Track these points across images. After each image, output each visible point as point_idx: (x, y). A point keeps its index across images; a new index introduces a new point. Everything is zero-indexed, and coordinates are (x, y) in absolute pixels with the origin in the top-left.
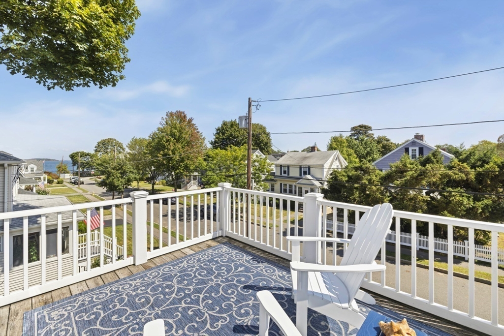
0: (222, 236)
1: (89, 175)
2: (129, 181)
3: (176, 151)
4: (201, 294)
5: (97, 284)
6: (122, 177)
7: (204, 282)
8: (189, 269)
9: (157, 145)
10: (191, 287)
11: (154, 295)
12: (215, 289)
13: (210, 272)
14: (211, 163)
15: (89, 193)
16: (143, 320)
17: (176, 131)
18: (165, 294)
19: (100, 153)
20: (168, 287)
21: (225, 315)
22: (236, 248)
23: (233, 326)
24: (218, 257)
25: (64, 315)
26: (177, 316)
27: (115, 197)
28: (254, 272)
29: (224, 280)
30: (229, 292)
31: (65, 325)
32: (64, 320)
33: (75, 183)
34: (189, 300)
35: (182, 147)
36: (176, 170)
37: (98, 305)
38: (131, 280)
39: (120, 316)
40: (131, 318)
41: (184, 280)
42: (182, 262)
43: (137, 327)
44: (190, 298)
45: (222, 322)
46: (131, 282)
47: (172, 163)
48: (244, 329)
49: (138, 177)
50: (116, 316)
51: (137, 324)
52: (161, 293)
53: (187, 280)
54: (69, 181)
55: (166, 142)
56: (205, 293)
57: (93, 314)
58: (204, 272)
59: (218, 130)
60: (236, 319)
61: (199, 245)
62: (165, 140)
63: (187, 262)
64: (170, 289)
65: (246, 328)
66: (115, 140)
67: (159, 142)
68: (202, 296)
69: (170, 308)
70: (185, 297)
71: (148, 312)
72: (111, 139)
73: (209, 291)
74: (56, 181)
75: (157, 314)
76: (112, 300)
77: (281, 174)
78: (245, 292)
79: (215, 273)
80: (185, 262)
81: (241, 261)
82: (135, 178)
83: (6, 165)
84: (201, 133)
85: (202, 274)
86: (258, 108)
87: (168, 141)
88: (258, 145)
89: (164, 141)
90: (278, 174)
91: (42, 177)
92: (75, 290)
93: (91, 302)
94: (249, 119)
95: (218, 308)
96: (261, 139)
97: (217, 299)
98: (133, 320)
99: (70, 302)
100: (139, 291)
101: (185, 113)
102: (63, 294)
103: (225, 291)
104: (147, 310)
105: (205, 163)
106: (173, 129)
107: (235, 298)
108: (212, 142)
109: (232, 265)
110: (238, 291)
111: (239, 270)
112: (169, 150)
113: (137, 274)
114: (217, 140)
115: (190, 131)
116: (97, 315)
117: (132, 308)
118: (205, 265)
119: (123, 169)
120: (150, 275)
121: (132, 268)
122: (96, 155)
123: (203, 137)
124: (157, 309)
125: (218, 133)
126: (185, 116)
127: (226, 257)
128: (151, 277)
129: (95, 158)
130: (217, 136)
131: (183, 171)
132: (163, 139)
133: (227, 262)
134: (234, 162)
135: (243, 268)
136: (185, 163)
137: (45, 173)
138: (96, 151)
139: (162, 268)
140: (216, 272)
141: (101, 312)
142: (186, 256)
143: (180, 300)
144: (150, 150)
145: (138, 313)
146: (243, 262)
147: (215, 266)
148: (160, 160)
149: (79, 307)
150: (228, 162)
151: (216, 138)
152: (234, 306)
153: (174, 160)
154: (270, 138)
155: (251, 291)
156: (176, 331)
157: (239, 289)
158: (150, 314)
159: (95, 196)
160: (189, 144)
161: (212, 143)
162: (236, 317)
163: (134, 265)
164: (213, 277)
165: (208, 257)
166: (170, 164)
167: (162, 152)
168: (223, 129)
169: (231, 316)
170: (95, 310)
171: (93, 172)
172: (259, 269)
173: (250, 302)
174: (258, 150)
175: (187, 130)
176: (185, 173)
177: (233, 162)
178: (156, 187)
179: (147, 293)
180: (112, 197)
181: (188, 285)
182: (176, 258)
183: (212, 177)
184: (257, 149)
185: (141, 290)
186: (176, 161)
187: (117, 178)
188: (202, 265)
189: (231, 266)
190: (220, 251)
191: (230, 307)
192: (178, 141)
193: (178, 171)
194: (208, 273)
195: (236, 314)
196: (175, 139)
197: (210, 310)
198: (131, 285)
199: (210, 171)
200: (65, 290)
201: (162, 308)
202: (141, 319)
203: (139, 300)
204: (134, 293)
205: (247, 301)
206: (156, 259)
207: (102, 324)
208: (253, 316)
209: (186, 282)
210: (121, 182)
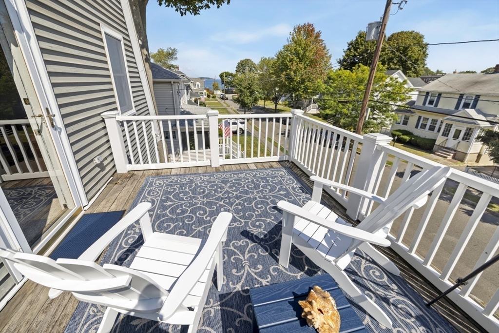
0: (288, 161)
1: (232, 93)
2: (256, 100)
3: (298, 71)
4: (238, 200)
5: (185, 172)
6: (250, 96)
7: (246, 193)
8: (243, 180)
9: (281, 65)
10: (235, 193)
11: (209, 190)
12: (250, 201)
13: (256, 186)
14: (331, 86)
15: (231, 107)
16: (194, 203)
17: (300, 48)
18: (216, 191)
19: (240, 74)
20: (222, 188)
21: (243, 221)
22: (293, 174)
23: (242, 230)
24: (272, 178)
25: (161, 184)
26: (214, 208)
27: (246, 112)
28: (291, 198)
29: (262, 196)
30: (259, 206)
31: (159, 190)
32: (160, 187)
33: (222, 98)
34: (228, 201)
35: (305, 68)
36: (296, 92)
37: (178, 184)
38: (203, 176)
39: (184, 195)
40: (189, 198)
41: (234, 186)
42: (241, 173)
43: (189, 205)
44: (229, 200)
45: (237, 224)
46: (202, 177)
47: (293, 85)
48: (248, 235)
49: (263, 97)
50: (182, 194)
51: (189, 203)
52: (215, 190)
53: (236, 187)
54: (219, 96)
55: (289, 62)
56: (241, 200)
57: (173, 189)
58: (252, 185)
59: (351, 44)
60: (249, 226)
61: (263, 164)
62: (288, 59)
63: (246, 175)
64: (221, 189)
65: (250, 235)
66: (250, 60)
67: (283, 61)
68: (237, 202)
69: (213, 202)
70: (226, 198)
71: (200, 199)
72: (247, 60)
73: (245, 200)
74: (211, 95)
75: (203, 202)
76: (186, 185)
77: (424, 104)
78: (271, 211)
79: (259, 188)
80: (244, 174)
81: (287, 187)
82: (261, 97)
83: (172, 82)
84: (328, 50)
85: (250, 186)
86: (401, 7)
87: (291, 60)
88: (402, 63)
89: (288, 61)
90: (419, 104)
91: (204, 92)
92: (174, 172)
93: (176, 181)
94: (382, 25)
95: (242, 214)
96: (409, 54)
97: (246, 208)
98: (189, 200)
99: (167, 178)
100: (203, 184)
101: (314, 26)
102: (167, 172)
103: (256, 205)
104: (200, 198)
105: (324, 86)
106: (297, 46)
107: (260, 212)
108: (340, 60)
109: (278, 187)
110: (266, 208)
111: (280, 193)
112: (291, 70)
113: (209, 173)
114: (346, 58)
115: (315, 48)
116: (175, 190)
117: (193, 194)
118: (257, 180)
119: (251, 89)
120: (216, 176)
121: (208, 168)
122: (237, 75)
123: (328, 55)
124: (205, 199)
125: (349, 49)
126: (313, 30)
127: (278, 179)
128: (216, 177)
129: (236, 78)
130: (348, 52)
131: (302, 93)
132: (286, 59)
133: (275, 183)
134: (359, 85)
135: (285, 192)
136: (306, 84)
137: (205, 89)
138: (237, 71)
139: (226, 174)
140: (261, 188)
141: (178, 189)
142: (249, 169)
143: (222, 199)
144: (274, 70)
145: (194, 197)
146: (289, 188)
147: (263, 184)
148: (282, 81)
149: (170, 183)
150: (351, 85)
151: (346, 55)
152: (254, 217)
153: (295, 81)
154: (427, 52)
155: (276, 211)
156: (206, 217)
157: (268, 207)
158: (199, 201)
159: (234, 110)
160: (313, 63)
161: (340, 62)
162: (250, 225)
163: (211, 166)
164: (255, 191)
165: (264, 175)
166: (291, 86)
167: (284, 73)
168: (357, 43)
169: (246, 223)
170: (175, 187)
171: (234, 90)
172: (298, 197)
173: (268, 220)
174: (399, 71)
175: (312, 47)
176: (305, 96)
177: (356, 86)
178: (279, 107)
179: (206, 187)
180: (244, 112)
181: (235, 191)
182: (241, 168)
183: (329, 101)
184: (398, 69)
185: (205, 184)
186: (297, 83)
187: (247, 96)
188: (255, 180)
189: (276, 188)
190: (277, 173)
191: (251, 216)
192: (301, 61)
193: (298, 93)
194: (255, 187)
195: (251, 224)
196: (298, 58)
197: (235, 213)
198: (201, 179)
199: (328, 95)
200: (169, 171)
201: (208, 200)
202: (193, 201)
203: (199, 190)
204: (199, 185)
205: (267, 218)
206: (227, 166)
207: (173, 196)
208: (262, 230)
209: (234, 188)
210: (250, 100)
